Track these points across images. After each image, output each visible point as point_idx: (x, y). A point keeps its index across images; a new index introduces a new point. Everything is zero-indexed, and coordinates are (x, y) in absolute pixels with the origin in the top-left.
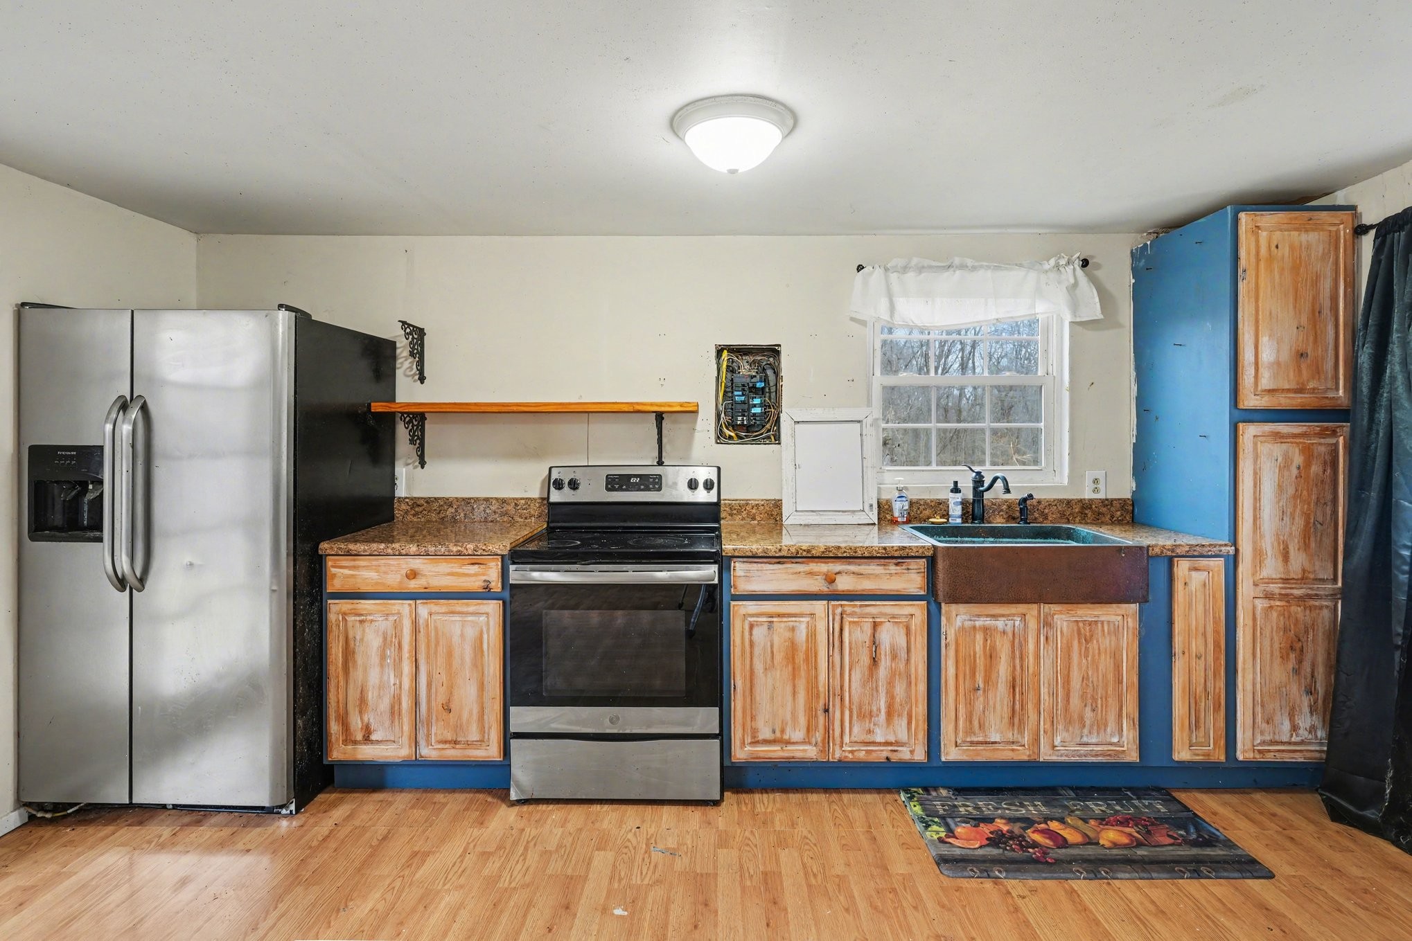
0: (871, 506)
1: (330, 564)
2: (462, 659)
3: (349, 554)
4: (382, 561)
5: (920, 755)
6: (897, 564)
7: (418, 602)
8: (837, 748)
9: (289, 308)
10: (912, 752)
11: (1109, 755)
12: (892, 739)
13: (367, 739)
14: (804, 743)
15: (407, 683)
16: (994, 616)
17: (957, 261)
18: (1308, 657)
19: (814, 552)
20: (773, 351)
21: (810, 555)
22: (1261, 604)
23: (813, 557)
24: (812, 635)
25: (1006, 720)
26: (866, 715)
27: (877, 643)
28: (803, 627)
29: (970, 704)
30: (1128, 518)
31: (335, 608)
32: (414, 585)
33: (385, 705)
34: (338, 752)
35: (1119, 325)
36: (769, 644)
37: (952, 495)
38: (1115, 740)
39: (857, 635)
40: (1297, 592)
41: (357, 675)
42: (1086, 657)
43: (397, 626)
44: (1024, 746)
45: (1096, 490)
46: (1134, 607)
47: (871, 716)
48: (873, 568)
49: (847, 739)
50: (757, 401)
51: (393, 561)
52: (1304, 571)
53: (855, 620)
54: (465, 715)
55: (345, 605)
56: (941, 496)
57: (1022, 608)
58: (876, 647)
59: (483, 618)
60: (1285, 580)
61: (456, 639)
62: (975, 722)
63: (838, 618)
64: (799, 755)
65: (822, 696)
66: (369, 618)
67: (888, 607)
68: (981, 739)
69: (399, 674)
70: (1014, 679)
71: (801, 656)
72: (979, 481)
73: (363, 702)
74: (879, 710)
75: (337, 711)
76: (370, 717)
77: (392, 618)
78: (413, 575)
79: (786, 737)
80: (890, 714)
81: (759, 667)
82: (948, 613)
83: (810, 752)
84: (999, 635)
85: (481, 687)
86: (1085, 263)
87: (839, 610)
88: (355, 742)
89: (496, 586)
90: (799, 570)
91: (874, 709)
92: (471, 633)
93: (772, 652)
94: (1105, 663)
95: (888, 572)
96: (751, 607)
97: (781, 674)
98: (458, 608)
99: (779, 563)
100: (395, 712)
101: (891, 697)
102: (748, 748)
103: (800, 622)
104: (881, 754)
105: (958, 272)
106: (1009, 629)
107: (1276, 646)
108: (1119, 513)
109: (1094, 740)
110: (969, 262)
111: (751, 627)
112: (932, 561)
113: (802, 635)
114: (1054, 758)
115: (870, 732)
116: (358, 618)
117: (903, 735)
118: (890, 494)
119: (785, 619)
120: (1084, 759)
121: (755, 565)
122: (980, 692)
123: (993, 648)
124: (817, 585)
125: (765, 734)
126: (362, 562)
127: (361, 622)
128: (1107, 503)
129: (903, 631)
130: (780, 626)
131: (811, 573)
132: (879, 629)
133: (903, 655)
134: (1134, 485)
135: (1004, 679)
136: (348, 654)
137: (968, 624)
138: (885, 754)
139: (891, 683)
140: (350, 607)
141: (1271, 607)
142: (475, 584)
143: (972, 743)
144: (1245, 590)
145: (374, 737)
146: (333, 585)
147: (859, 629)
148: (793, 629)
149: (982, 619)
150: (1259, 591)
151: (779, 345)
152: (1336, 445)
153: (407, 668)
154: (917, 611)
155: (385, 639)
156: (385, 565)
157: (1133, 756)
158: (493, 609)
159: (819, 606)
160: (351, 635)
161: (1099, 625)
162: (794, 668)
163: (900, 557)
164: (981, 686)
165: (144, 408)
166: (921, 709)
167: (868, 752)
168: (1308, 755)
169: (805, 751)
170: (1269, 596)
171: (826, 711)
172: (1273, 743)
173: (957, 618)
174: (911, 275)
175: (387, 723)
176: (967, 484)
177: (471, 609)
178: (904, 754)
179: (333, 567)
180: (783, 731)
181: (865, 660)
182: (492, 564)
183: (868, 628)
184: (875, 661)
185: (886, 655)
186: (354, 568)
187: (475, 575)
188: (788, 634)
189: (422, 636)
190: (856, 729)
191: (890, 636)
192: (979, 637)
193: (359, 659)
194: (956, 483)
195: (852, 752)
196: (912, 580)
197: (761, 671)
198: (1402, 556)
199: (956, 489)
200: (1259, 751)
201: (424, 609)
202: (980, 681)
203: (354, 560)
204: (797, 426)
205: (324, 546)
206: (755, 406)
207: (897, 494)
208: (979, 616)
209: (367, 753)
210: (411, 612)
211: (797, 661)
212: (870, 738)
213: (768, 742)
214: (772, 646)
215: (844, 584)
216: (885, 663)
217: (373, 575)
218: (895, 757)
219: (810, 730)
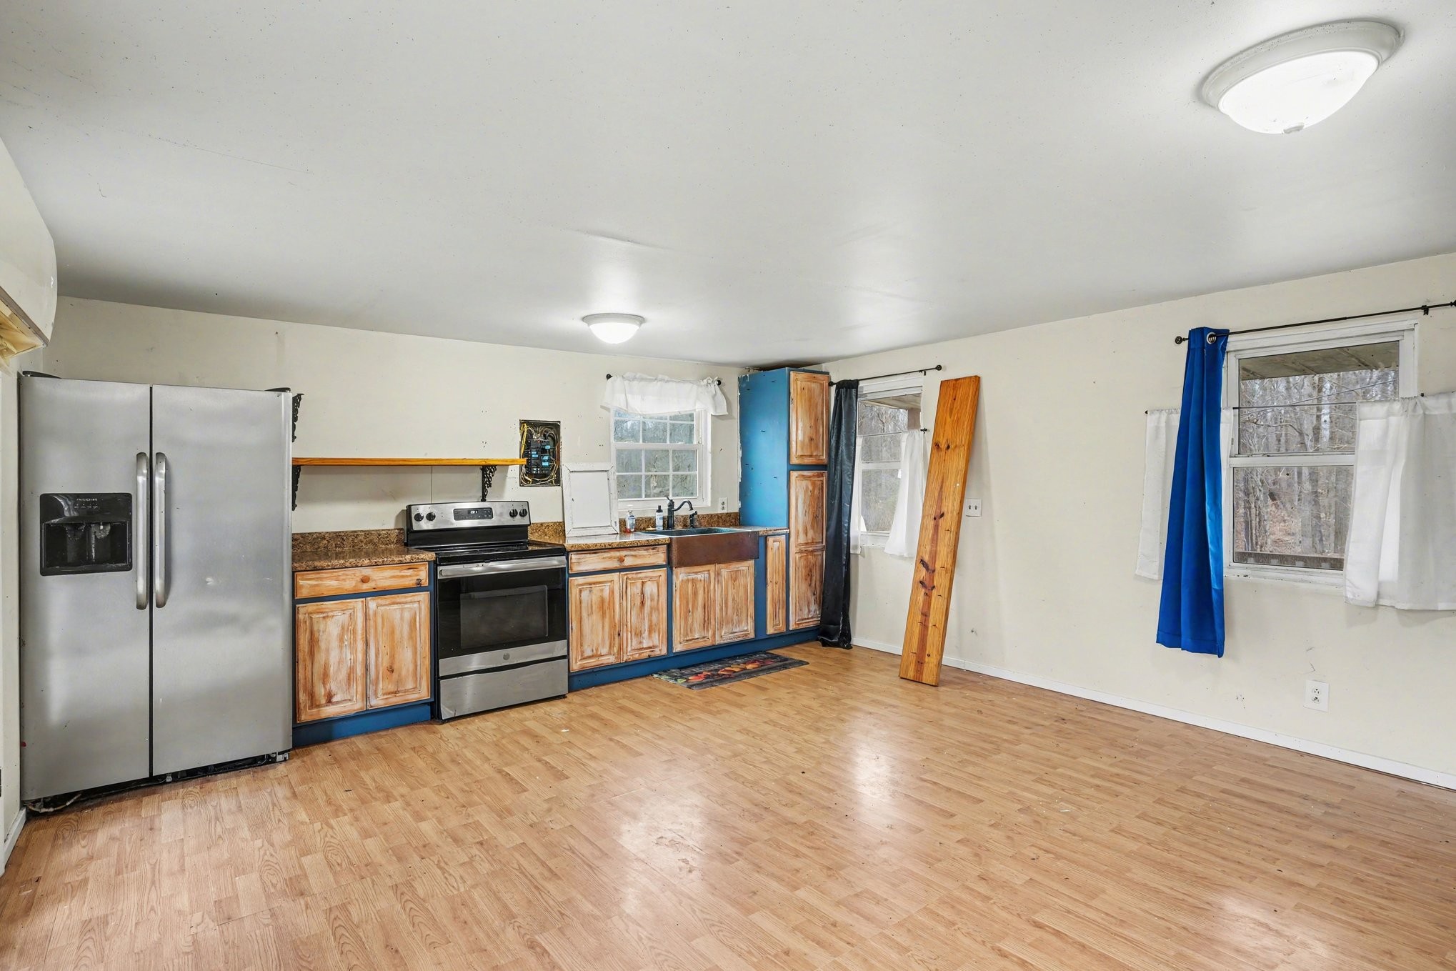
0: (615, 522)
1: (299, 578)
2: (402, 637)
3: (315, 569)
4: (341, 572)
5: (664, 652)
6: (653, 549)
7: (369, 598)
8: (625, 655)
10: (660, 650)
11: (743, 637)
12: (651, 645)
13: (329, 701)
14: (607, 655)
15: (360, 656)
16: (696, 573)
17: (660, 377)
18: (814, 578)
19: (612, 546)
20: (555, 426)
21: (608, 548)
22: (798, 556)
23: (612, 549)
24: (612, 592)
25: (701, 626)
26: (639, 634)
27: (644, 593)
28: (608, 588)
29: (686, 619)
30: (738, 522)
31: (302, 610)
32: (366, 587)
33: (343, 675)
34: (306, 715)
35: (733, 418)
36: (590, 600)
37: (657, 513)
38: (746, 629)
39: (634, 590)
40: (811, 549)
41: (320, 658)
42: (734, 589)
43: (352, 617)
44: (709, 638)
45: (724, 509)
46: (752, 562)
47: (641, 634)
48: (642, 552)
49: (629, 649)
50: (546, 458)
51: (350, 571)
52: (812, 538)
53: (633, 582)
54: (404, 673)
55: (311, 607)
56: (650, 515)
57: (707, 567)
58: (643, 596)
59: (416, 605)
60: (807, 544)
61: (397, 621)
62: (688, 629)
63: (625, 581)
64: (605, 662)
65: (617, 626)
66: (330, 614)
67: (649, 573)
68: (690, 638)
69: (354, 651)
70: (705, 605)
71: (606, 604)
72: (671, 505)
73: (325, 677)
74: (645, 630)
75: (305, 685)
76: (333, 686)
77: (348, 613)
78: (365, 580)
79: (599, 653)
80: (650, 632)
81: (584, 614)
82: (677, 573)
83: (611, 660)
84: (698, 582)
85: (415, 653)
86: (719, 383)
87: (626, 577)
88: (319, 706)
89: (425, 582)
90: (604, 557)
91: (642, 629)
92: (407, 615)
93: (592, 605)
94: (742, 592)
95: (649, 554)
96: (580, 580)
97: (596, 617)
98: (398, 600)
99: (596, 553)
100: (350, 678)
101: (650, 621)
102: (579, 663)
103: (605, 586)
104: (645, 654)
105: (659, 383)
106: (703, 579)
107: (804, 574)
108: (736, 519)
109: (737, 630)
110: (667, 378)
111: (580, 591)
112: (669, 546)
113: (606, 594)
114: (722, 642)
115: (641, 643)
116: (322, 616)
117: (656, 642)
118: (626, 517)
119: (598, 585)
120: (733, 641)
121: (582, 555)
122: (690, 614)
123: (696, 588)
124: (615, 564)
125: (588, 653)
126: (324, 574)
127: (324, 617)
128: (729, 515)
129: (656, 585)
130: (596, 589)
131: (611, 558)
132: (644, 585)
133: (656, 598)
134: (740, 505)
135: (700, 605)
136: (313, 642)
137: (684, 578)
138: (647, 654)
139: (651, 615)
140: (315, 608)
141: (802, 557)
142: (410, 582)
143: (687, 641)
144: (793, 549)
145: (334, 700)
146: (301, 593)
147: (635, 587)
148: (602, 590)
149: (691, 575)
150: (797, 550)
151: (560, 422)
152: (823, 481)
153: (359, 646)
154: (662, 573)
155: (343, 628)
156: (344, 575)
157: (752, 636)
158: (424, 598)
159: (615, 576)
160: (315, 628)
161: (738, 572)
162: (603, 613)
163: (652, 546)
164: (691, 609)
166: (664, 626)
167: (640, 654)
168: (815, 623)
169: (608, 659)
170: (801, 552)
171: (619, 635)
172: (803, 619)
173: (681, 575)
174: (635, 382)
175: (345, 688)
176: (665, 508)
177: (408, 600)
178: (657, 652)
179: (302, 580)
180: (597, 650)
181: (638, 602)
182: (423, 568)
183: (639, 584)
184: (643, 603)
185: (648, 600)
187: (410, 576)
188: (599, 594)
189: (371, 623)
190: (633, 644)
191: (650, 588)
192: (690, 585)
193: (323, 645)
194: (660, 507)
195: (632, 655)
196: (660, 557)
197: (586, 616)
199: (660, 510)
200: (798, 624)
201: (372, 603)
202: (690, 606)
204: (572, 474)
205: (297, 566)
206: (544, 461)
207: (629, 515)
208: (689, 573)
209: (330, 711)
210: (363, 606)
211: (604, 608)
212: (640, 646)
213: (589, 657)
214: (591, 602)
215: (629, 562)
216: (648, 603)
217: (334, 583)
218: (653, 654)
219: (611, 647)
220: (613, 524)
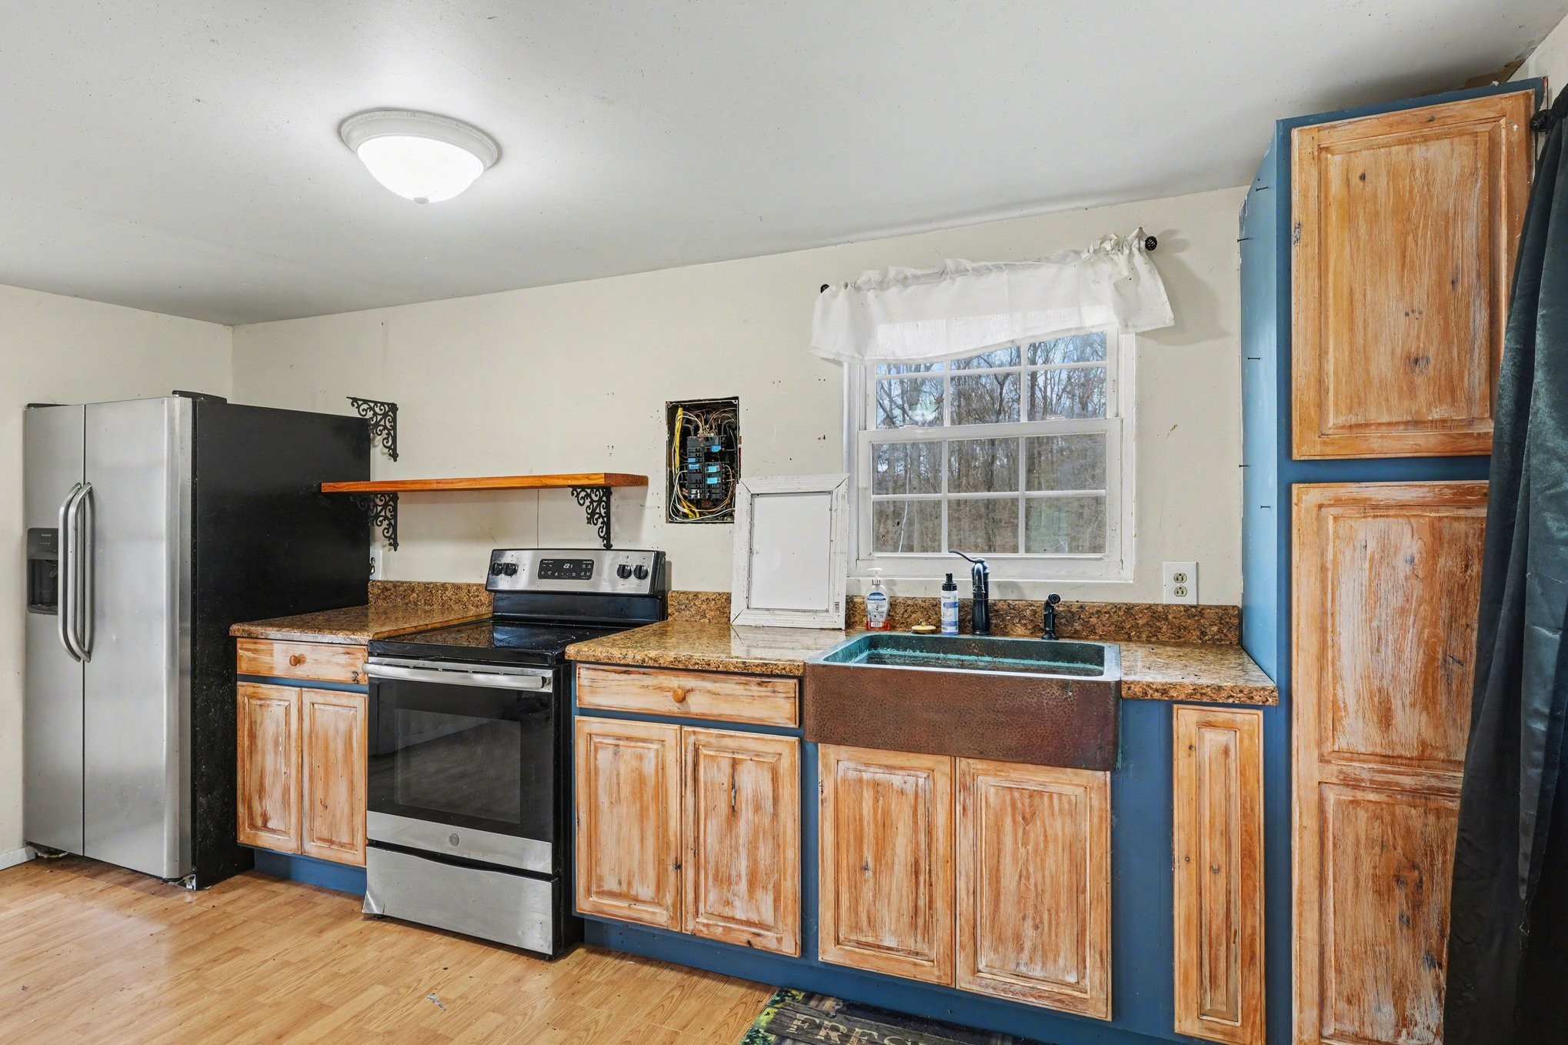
0: (837, 604)
1: (239, 646)
3: (253, 636)
4: (277, 645)
5: (789, 947)
6: (759, 684)
7: (304, 689)
8: (691, 917)
9: (183, 394)
10: (779, 940)
11: (1059, 1001)
12: (756, 919)
13: (265, 825)
14: (652, 903)
15: (294, 771)
16: (890, 768)
17: (950, 264)
19: (662, 661)
20: (729, 405)
21: (657, 665)
22: (1334, 795)
23: (660, 668)
24: (661, 768)
25: (906, 919)
26: (724, 879)
27: (736, 787)
28: (652, 754)
29: (855, 889)
30: (1233, 636)
31: (243, 688)
32: (300, 672)
33: (277, 793)
34: (245, 836)
35: (1224, 334)
36: (615, 773)
37: (945, 592)
38: (1072, 979)
39: (713, 773)
40: (1408, 781)
41: (258, 758)
42: (1025, 844)
43: (288, 711)
44: (933, 961)
45: (1180, 592)
46: (1103, 776)
47: (730, 882)
48: (730, 686)
49: (702, 908)
50: (713, 469)
51: (283, 645)
52: (1424, 744)
53: (712, 753)
54: (338, 813)
55: (251, 687)
56: (930, 594)
57: (927, 761)
58: (736, 792)
59: (354, 712)
60: (1385, 758)
61: (331, 733)
62: (862, 914)
63: (691, 748)
64: (646, 917)
65: (673, 847)
66: (267, 702)
67: (750, 741)
68: (870, 940)
69: (288, 762)
70: (917, 863)
71: (649, 791)
73: (261, 790)
74: (739, 876)
75: (243, 794)
76: (268, 804)
77: (283, 704)
78: (297, 661)
79: (633, 892)
80: (752, 884)
81: (604, 800)
82: (827, 756)
83: (659, 916)
84: (895, 796)
85: (352, 788)
86: (1151, 244)
87: (692, 739)
88: (257, 827)
89: (363, 679)
90: (645, 683)
91: (734, 873)
92: (343, 726)
93: (618, 784)
94: (1056, 862)
95: (749, 693)
96: (597, 724)
97: (627, 810)
98: (332, 699)
99: (625, 672)
100: (285, 800)
101: (754, 862)
102: (594, 898)
103: (649, 749)
104: (741, 936)
105: (959, 280)
106: (910, 788)
107: (1366, 869)
108: (1215, 629)
109: (1038, 973)
110: (969, 265)
111: (598, 747)
112: (801, 682)
113: (649, 767)
114: (975, 988)
115: (728, 903)
116: (259, 702)
117: (768, 916)
119: (632, 744)
120: (1021, 999)
121: (600, 673)
122: (869, 874)
123: (887, 813)
124: (665, 704)
125: (611, 884)
126: (259, 645)
127: (261, 705)
128: (1196, 612)
129: (768, 777)
130: (628, 752)
131: (661, 689)
132: (739, 768)
133: (768, 805)
134: (1242, 584)
135: (902, 859)
136: (252, 736)
137: (852, 775)
138: (746, 937)
139: (753, 844)
140: (253, 689)
141: (1356, 802)
142: (346, 675)
143: (859, 944)
144: (1305, 769)
145: (270, 825)
146: (241, 667)
147: (715, 765)
148: (641, 758)
149: (872, 770)
150: (1331, 772)
151: (736, 398)
153: (294, 758)
154: (785, 750)
155: (279, 725)
156: (278, 649)
157: (1099, 1009)
158: (359, 703)
159: (670, 731)
160: (253, 720)
161: (1046, 799)
162: (642, 807)
163: (763, 674)
164: (871, 865)
166: (791, 885)
167: (726, 930)
169: (654, 913)
170: (1349, 782)
171: (678, 867)
173: (838, 765)
175: (280, 812)
176: (963, 578)
177: (343, 701)
178: (768, 941)
179: (241, 649)
180: (629, 884)
181: (723, 807)
182: (361, 654)
183: (726, 765)
184: (733, 810)
185: (747, 804)
186: (255, 650)
187: (347, 665)
188: (635, 763)
189: (305, 726)
190: (713, 898)
191: (753, 780)
192: (868, 795)
193: (259, 742)
194: (949, 577)
195: (707, 926)
196: (779, 708)
197: (606, 805)
198: (1531, 733)
199: (949, 586)
201: (309, 696)
202: (869, 857)
203: (255, 643)
204: (755, 499)
205: (236, 629)
206: (710, 475)
207: (873, 590)
208: (867, 765)
209: (265, 839)
210: (297, 699)
211: (645, 798)
212: (727, 911)
213: (612, 894)
214: (618, 775)
215: (697, 705)
216: (746, 814)
217: (268, 659)
218: (758, 943)
219: (660, 887)
220: (832, 608)
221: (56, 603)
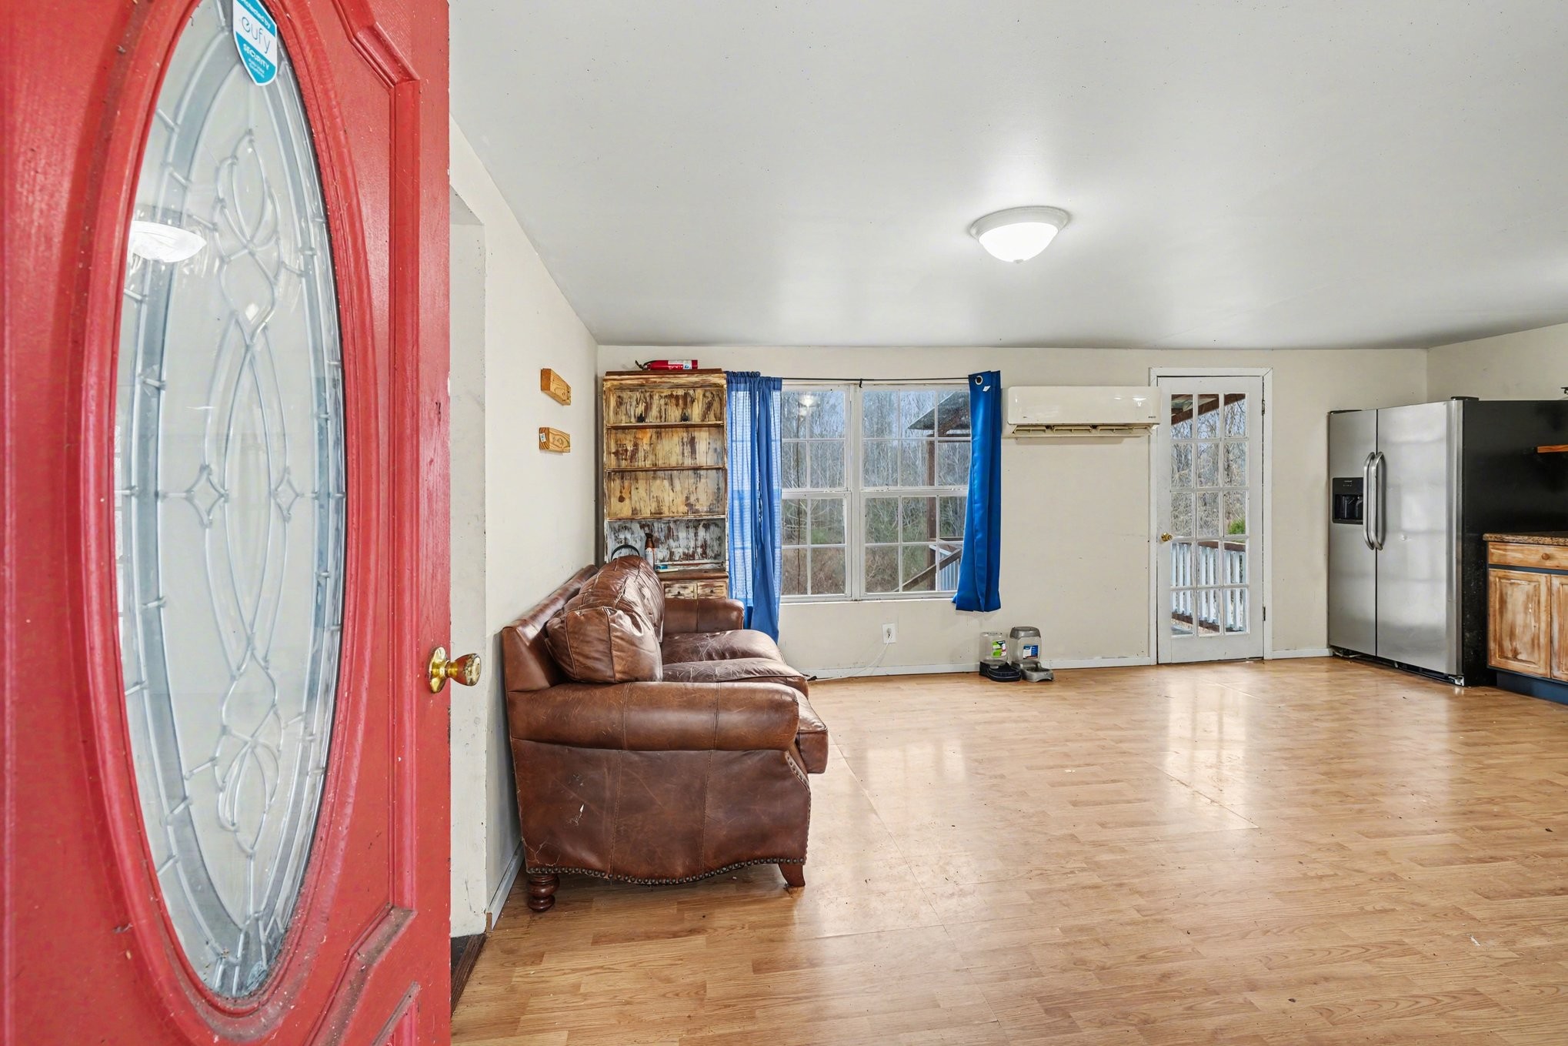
1: (1490, 547)
4: (1525, 547)
7: (1552, 575)
9: (1458, 398)
13: (1515, 658)
15: (1543, 626)
31: (1494, 575)
32: (1548, 564)
33: (1527, 638)
34: (1495, 661)
41: (1509, 616)
43: (1537, 589)
51: (1534, 547)
55: (1501, 572)
66: (1517, 582)
69: (1538, 620)
73: (1512, 635)
75: (1495, 636)
76: (1518, 645)
77: (1533, 584)
78: (1547, 557)
88: (1507, 658)
100: (1534, 643)
116: (1509, 581)
126: (1511, 547)
127: (1511, 584)
136: (1503, 602)
140: (1504, 574)
145: (1519, 657)
146: (1492, 560)
153: (1544, 617)
155: (1528, 596)
156: (1529, 550)
160: (1504, 592)
165: (1383, 458)
175: (1530, 650)
179: (1492, 549)
186: (1505, 550)
189: (1554, 598)
193: (1509, 606)
201: (1556, 580)
203: (1507, 545)
205: (1487, 536)
209: (1514, 666)
210: (1547, 581)
217: (1519, 555)
221: (1362, 519)
